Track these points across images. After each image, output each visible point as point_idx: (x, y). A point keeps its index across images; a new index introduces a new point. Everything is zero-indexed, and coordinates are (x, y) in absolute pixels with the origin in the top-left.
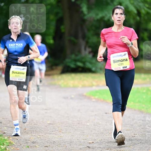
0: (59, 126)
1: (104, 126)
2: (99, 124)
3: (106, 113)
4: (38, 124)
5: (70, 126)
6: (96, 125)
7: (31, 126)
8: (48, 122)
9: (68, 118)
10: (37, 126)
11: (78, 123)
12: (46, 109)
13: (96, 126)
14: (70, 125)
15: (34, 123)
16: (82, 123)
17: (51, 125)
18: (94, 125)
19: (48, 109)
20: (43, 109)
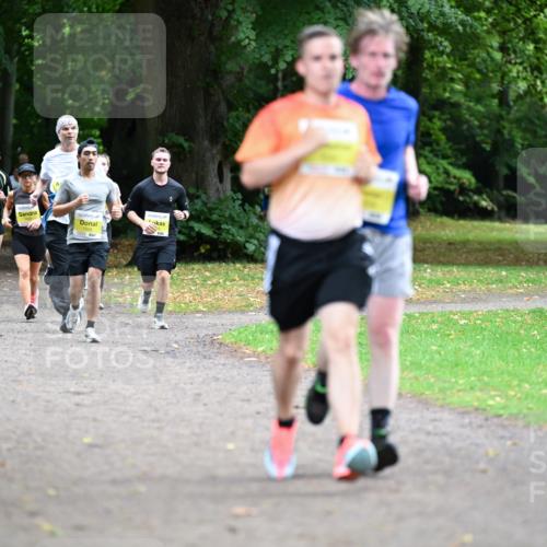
0: (126, 455)
3: (296, 407)
4: (51, 446)
5: (164, 455)
7: (24, 452)
8: (87, 440)
9: (156, 425)
10: (45, 452)
11: (197, 444)
12: (78, 393)
14: (165, 451)
15: (35, 442)
16: (207, 442)
17: (97, 450)
18: (253, 450)
19: (85, 390)
20: (68, 392)
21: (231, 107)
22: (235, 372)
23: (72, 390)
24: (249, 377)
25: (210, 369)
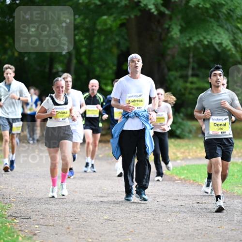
0: (123, 224)
1: (195, 223)
2: (187, 220)
3: (198, 203)
4: (90, 220)
5: (139, 224)
6: (182, 222)
7: (77, 223)
8: (105, 217)
9: (136, 210)
10: (87, 222)
11: (154, 219)
12: (102, 197)
13: (183, 224)
14: (141, 222)
15: (83, 218)
16: (159, 218)
17: (110, 222)
18: (179, 222)
19: (105, 195)
20: (98, 196)
21: (169, 70)
22: (171, 187)
23: (99, 195)
24: (177, 190)
25: (160, 186)
